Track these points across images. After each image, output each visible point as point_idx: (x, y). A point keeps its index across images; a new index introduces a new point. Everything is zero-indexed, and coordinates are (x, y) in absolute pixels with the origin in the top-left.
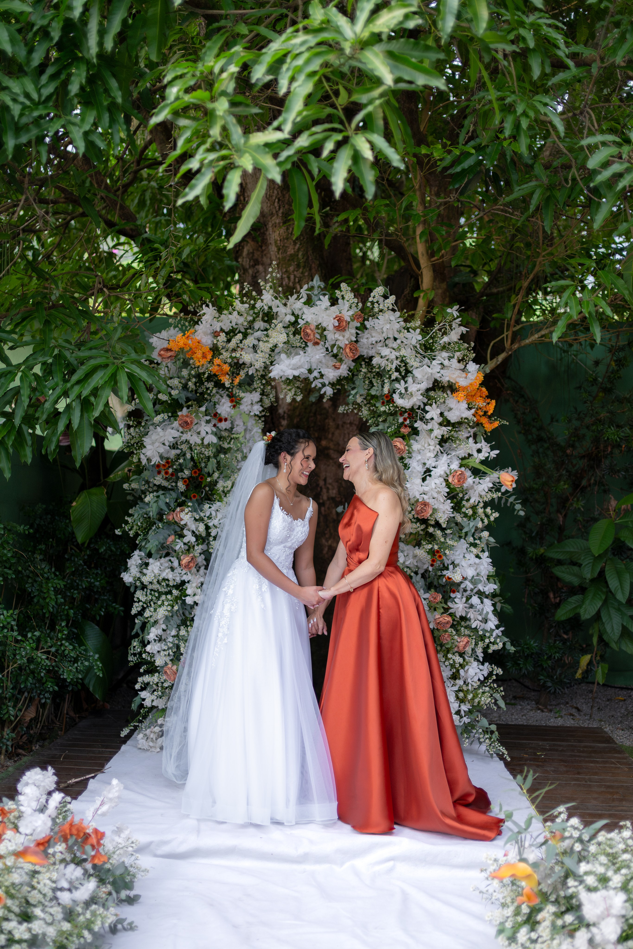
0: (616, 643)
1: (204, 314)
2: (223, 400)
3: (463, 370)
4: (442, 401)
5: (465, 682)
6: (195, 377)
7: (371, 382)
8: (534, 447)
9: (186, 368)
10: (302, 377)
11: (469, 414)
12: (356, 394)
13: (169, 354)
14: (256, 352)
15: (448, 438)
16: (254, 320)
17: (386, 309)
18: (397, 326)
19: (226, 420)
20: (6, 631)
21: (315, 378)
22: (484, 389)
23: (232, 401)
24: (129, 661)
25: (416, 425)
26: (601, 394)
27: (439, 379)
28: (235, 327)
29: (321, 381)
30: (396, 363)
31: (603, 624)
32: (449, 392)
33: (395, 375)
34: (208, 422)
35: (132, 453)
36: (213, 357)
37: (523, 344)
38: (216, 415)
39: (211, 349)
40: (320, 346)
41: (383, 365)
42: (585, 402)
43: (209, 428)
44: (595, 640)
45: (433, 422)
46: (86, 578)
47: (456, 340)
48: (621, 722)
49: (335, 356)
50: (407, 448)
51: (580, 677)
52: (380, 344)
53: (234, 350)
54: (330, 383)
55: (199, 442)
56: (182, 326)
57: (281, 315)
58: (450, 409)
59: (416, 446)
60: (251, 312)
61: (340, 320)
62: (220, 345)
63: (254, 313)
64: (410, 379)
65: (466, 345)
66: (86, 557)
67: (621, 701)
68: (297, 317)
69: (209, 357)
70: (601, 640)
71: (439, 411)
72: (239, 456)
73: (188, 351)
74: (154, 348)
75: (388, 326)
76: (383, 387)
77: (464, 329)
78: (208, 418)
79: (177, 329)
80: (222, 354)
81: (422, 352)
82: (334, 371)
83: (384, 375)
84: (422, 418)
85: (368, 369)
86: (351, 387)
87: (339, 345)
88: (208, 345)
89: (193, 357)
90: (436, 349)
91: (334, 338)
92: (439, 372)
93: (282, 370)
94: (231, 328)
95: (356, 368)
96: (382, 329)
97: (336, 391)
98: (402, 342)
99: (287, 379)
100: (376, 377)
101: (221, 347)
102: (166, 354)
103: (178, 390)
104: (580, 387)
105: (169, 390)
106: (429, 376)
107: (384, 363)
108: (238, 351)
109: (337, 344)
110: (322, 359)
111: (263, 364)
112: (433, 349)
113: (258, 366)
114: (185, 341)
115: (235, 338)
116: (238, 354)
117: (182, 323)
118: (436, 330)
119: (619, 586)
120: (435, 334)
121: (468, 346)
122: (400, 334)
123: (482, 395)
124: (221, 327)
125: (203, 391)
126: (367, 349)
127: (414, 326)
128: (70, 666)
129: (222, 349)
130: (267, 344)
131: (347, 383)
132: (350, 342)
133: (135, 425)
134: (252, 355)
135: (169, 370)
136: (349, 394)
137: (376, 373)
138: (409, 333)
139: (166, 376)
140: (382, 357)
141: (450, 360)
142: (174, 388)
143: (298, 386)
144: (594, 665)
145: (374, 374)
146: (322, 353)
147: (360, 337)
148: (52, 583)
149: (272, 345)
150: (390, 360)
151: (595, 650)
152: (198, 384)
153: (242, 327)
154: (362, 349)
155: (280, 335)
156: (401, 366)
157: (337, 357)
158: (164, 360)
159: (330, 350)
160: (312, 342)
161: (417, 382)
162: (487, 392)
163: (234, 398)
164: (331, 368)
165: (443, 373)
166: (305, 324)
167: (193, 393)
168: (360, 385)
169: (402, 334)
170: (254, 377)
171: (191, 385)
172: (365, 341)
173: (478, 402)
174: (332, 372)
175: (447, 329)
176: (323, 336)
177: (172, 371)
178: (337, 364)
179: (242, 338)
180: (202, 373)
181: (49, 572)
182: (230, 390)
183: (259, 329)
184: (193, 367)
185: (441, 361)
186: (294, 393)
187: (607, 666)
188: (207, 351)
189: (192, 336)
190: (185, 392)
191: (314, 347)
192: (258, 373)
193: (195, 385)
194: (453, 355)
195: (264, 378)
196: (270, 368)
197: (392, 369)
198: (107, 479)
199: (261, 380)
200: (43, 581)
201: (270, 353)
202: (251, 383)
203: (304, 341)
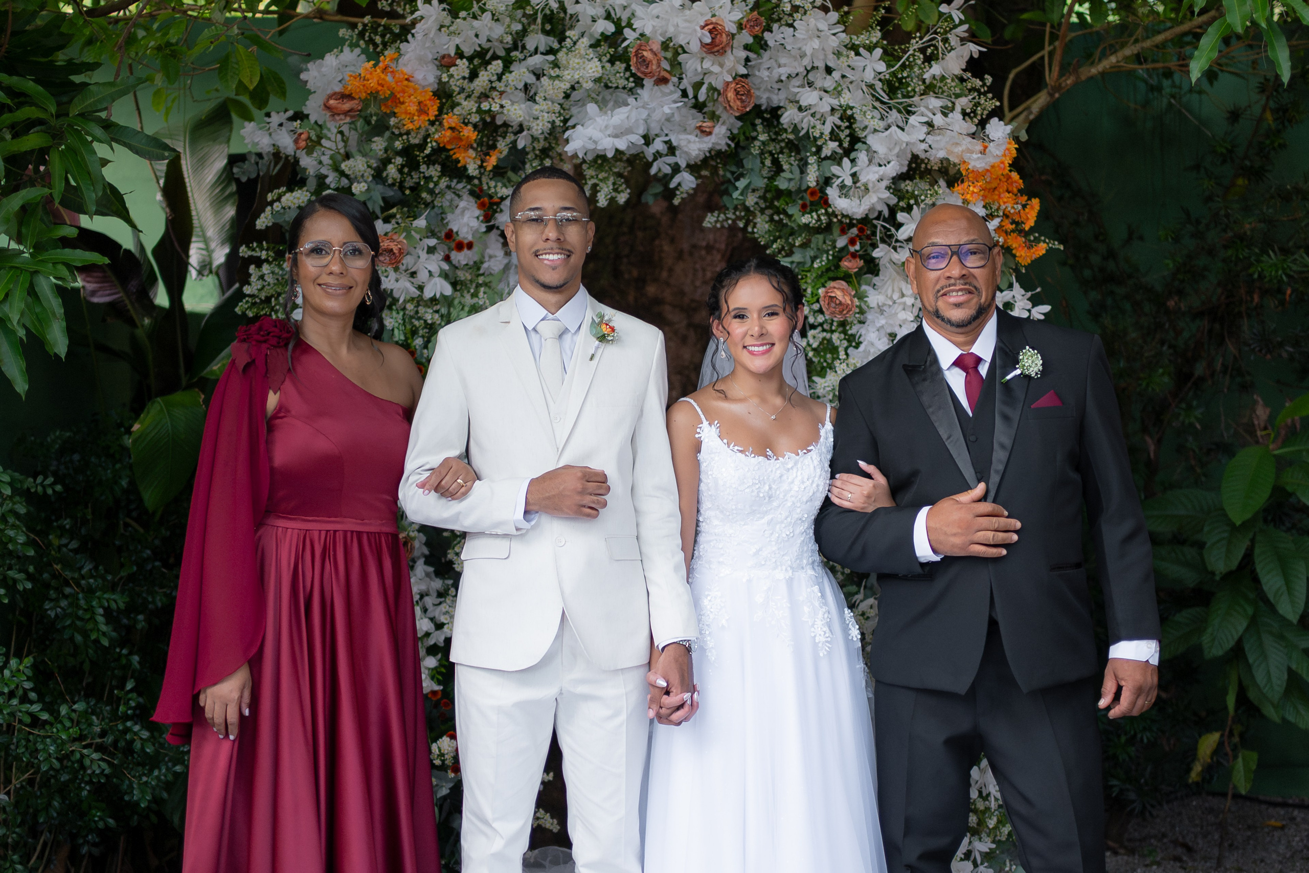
0: (1275, 707)
1: (422, 18)
2: (462, 204)
3: (973, 135)
4: (929, 201)
5: (980, 793)
6: (400, 153)
7: (776, 163)
8: (1094, 295)
9: (381, 134)
10: (628, 153)
12: (747, 187)
13: (347, 106)
14: (532, 99)
16: (524, 32)
17: (808, 6)
18: (834, 42)
19: (470, 246)
20: (15, 702)
21: (658, 155)
22: (1015, 176)
23: (482, 206)
25: (876, 254)
26: (1240, 181)
27: (922, 156)
28: (486, 45)
29: (671, 160)
30: (833, 120)
31: (1249, 667)
32: (942, 183)
33: (831, 147)
34: (431, 250)
36: (440, 110)
37: (1083, 78)
38: (450, 235)
39: (435, 94)
40: (670, 87)
41: (805, 125)
42: (1209, 199)
43: (434, 263)
44: (1231, 701)
46: (162, 587)
47: (958, 72)
49: (699, 107)
50: (856, 300)
51: (1199, 779)
52: (796, 82)
53: (484, 96)
54: (689, 166)
55: (415, 293)
56: (367, 43)
57: (584, 21)
59: (874, 298)
60: (519, 13)
61: (715, 30)
62: (455, 85)
63: (524, 15)
64: (862, 157)
65: (978, 83)
66: (157, 542)
67: (1275, 828)
68: (617, 23)
69: (433, 111)
70: (1242, 699)
73: (386, 99)
74: (309, 92)
75: (816, 44)
76: (802, 172)
77: (974, 49)
78: (432, 242)
79: (357, 51)
80: (458, 104)
81: (886, 98)
82: (697, 139)
83: (805, 147)
84: (888, 239)
85: (769, 136)
86: (733, 173)
87: (710, 84)
88: (430, 85)
89: (396, 111)
90: (914, 90)
91: (699, 69)
92: (923, 141)
93: (590, 139)
94: (479, 49)
95: (744, 133)
96: (800, 49)
97: (700, 181)
98: (843, 76)
99: (598, 157)
100: (786, 151)
101: (457, 89)
102: (340, 105)
103: (366, 182)
104: (1197, 167)
105: (345, 182)
106: (900, 149)
107: (805, 122)
108: (493, 99)
109: (706, 81)
110: (673, 114)
111: (549, 126)
112: (908, 92)
113: (537, 130)
114: (380, 77)
115: (486, 70)
116: (494, 105)
117: (367, 39)
118: (914, 50)
119: (1284, 588)
120: (911, 59)
121: (981, 83)
122: (838, 58)
123: (1010, 189)
124: (458, 47)
125: (418, 183)
126: (769, 91)
127: (867, 42)
128: (144, 775)
129: (459, 93)
130: (557, 82)
131: (725, 165)
132: (734, 79)
133: (271, 259)
134: (523, 106)
135: (345, 141)
136: (731, 189)
137: (787, 144)
138: (858, 58)
139: (339, 153)
140: (800, 109)
141: (945, 115)
142: (356, 178)
143: (622, 171)
144: (1226, 754)
145: (783, 144)
146: (675, 102)
147: (753, 67)
148: (99, 598)
149: (568, 86)
150: (818, 116)
151: (1229, 723)
152: (406, 170)
153: (501, 46)
154: (757, 93)
155: (584, 63)
156: (843, 128)
157: (705, 110)
158: (337, 118)
159: (691, 93)
160: (652, 77)
161: (876, 161)
162: (1021, 181)
163: (486, 199)
164: (690, 134)
165: (930, 142)
166: (638, 39)
167: (396, 188)
168: (752, 170)
169: (843, 59)
170: (527, 153)
171: (392, 171)
172: (764, 74)
173: (1005, 203)
174: (694, 142)
175: (936, 48)
176: (675, 64)
177: (350, 143)
178: (705, 125)
179: (500, 70)
180: (416, 145)
181: (92, 576)
182: (476, 182)
183: (536, 51)
184: (397, 132)
185: (927, 116)
186: (611, 187)
187: (1254, 756)
188: (428, 97)
189: (393, 65)
190: (380, 187)
191: (656, 87)
192: (535, 145)
193: (400, 171)
194: (950, 105)
195: (548, 156)
196: (564, 132)
197: (822, 134)
198: (204, 373)
199: (542, 160)
200: (81, 596)
201: (562, 101)
202: (521, 165)
203: (633, 75)
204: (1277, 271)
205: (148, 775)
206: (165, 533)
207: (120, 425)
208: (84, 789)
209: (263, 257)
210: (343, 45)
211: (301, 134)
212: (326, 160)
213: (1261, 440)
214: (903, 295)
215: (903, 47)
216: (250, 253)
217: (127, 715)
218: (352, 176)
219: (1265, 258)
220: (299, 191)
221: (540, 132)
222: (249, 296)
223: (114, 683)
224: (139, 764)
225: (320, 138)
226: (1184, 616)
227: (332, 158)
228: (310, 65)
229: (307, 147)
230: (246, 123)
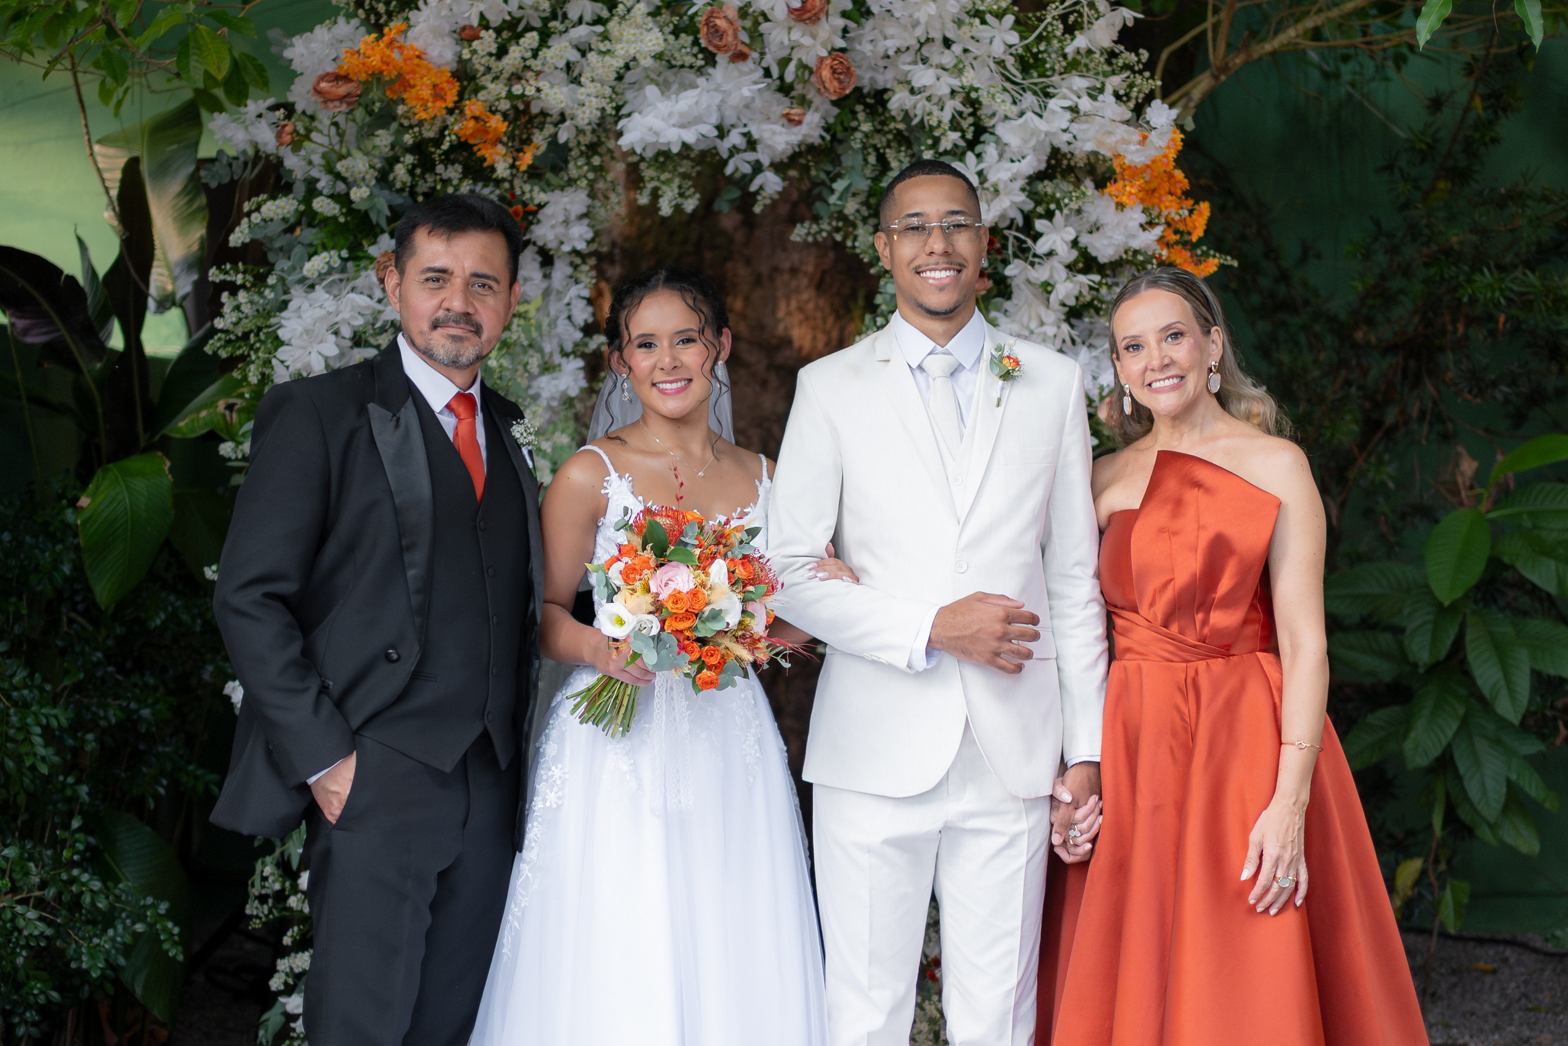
0: (1492, 827)
3: (1127, 122)
4: (1074, 205)
6: (411, 150)
7: (882, 161)
8: (1263, 326)
9: (385, 125)
10: (698, 148)
11: (1147, 240)
12: (846, 190)
13: (343, 89)
14: (576, 81)
15: (1089, 305)
18: (955, 8)
21: (734, 151)
22: (1179, 174)
24: (251, 917)
25: (1009, 271)
26: (1441, 185)
27: (1065, 149)
28: (518, 14)
29: (751, 156)
30: (953, 105)
31: (1459, 778)
32: (1089, 183)
33: (951, 139)
35: (244, 358)
36: (461, 95)
37: (1255, 56)
39: (454, 74)
40: (748, 65)
41: (919, 112)
42: (1405, 206)
44: (1436, 821)
45: (1054, 261)
46: (117, 698)
47: (1108, 44)
48: (1497, 1028)
49: (785, 89)
52: (908, 57)
53: (516, 77)
54: (773, 164)
56: (368, 13)
58: (1094, 229)
62: (479, 64)
64: (990, 151)
65: (1132, 58)
66: (112, 643)
67: (1485, 972)
69: (452, 97)
71: (1070, 234)
72: (534, 362)
73: (392, 81)
74: (295, 74)
75: (931, 9)
77: (1128, 15)
79: (355, 22)
80: (484, 88)
81: (1018, 77)
82: (784, 130)
83: (918, 139)
84: (1023, 252)
85: (873, 126)
86: (828, 173)
87: (800, 60)
88: (447, 64)
89: (405, 96)
90: (1053, 69)
91: (786, 42)
92: (1065, 131)
93: (650, 129)
94: (508, 18)
95: (842, 123)
96: (911, 16)
97: (787, 183)
98: (966, 51)
99: (660, 153)
100: (894, 144)
101: (482, 69)
102: (334, 89)
103: (368, 186)
104: (1389, 168)
105: (341, 187)
106: (1038, 141)
107: (919, 107)
108: (527, 81)
109: (795, 57)
110: (753, 99)
111: (599, 114)
112: (1047, 70)
113: (583, 119)
114: (383, 53)
115: (518, 44)
116: (528, 88)
117: (367, 7)
118: (1053, 18)
119: (1502, 683)
120: (1050, 29)
121: (1136, 59)
122: (959, 27)
123: (1173, 190)
124: (482, 16)
125: (434, 189)
126: (873, 69)
127: (995, 7)
128: (96, 935)
129: (484, 75)
130: (607, 58)
131: (816, 163)
132: (830, 53)
133: (248, 285)
134: (565, 89)
135: (341, 135)
136: (825, 193)
137: (895, 136)
138: (984, 27)
139: (333, 150)
140: (912, 91)
141: (1094, 98)
142: (355, 181)
143: (689, 171)
144: (1430, 885)
145: (890, 137)
146: (755, 83)
147: (852, 40)
148: (35, 714)
149: (621, 63)
150: (935, 100)
151: (1434, 845)
152: (418, 171)
153: (536, 14)
154: (858, 72)
155: (641, 34)
156: (965, 115)
157: (793, 94)
158: (331, 105)
159: (775, 72)
160: (726, 52)
161: (1008, 155)
162: (1186, 181)
163: (520, 207)
164: (775, 123)
165: (1075, 132)
166: (709, 4)
167: (406, 194)
168: (853, 168)
169: (965, 29)
170: (570, 150)
171: (400, 172)
172: (866, 48)
173: (1167, 208)
174: (781, 133)
175: (1081, 15)
176: (756, 36)
177: (346, 138)
178: (793, 111)
179: (535, 45)
180: (431, 140)
181: (26, 687)
182: (507, 185)
183: (580, 21)
184: (406, 123)
185: (1070, 99)
186: (676, 191)
187: (1465, 886)
188: (445, 79)
189: (401, 39)
190: (386, 192)
191: (732, 65)
192: (581, 138)
193: (411, 172)
194: (1099, 85)
195: (596, 153)
196: (616, 123)
197: (940, 122)
198: (167, 431)
199: (588, 158)
200: (12, 711)
201: (614, 83)
202: (562, 165)
203: (703, 50)
204: (1493, 292)
205: (99, 937)
206: (119, 630)
207: (62, 496)
208: (20, 954)
209: (239, 282)
210: (337, 15)
211: (284, 126)
212: (317, 159)
213: (1466, 501)
214: (1042, 324)
215: (1038, 14)
216: (222, 277)
217: (73, 861)
218: (350, 180)
219: (1477, 277)
220: (284, 199)
221: (586, 121)
222: (222, 331)
223: (57, 820)
224: (88, 922)
225: (309, 130)
226: (1378, 718)
227: (324, 156)
228: (296, 40)
229: (292, 142)
230: (216, 114)
